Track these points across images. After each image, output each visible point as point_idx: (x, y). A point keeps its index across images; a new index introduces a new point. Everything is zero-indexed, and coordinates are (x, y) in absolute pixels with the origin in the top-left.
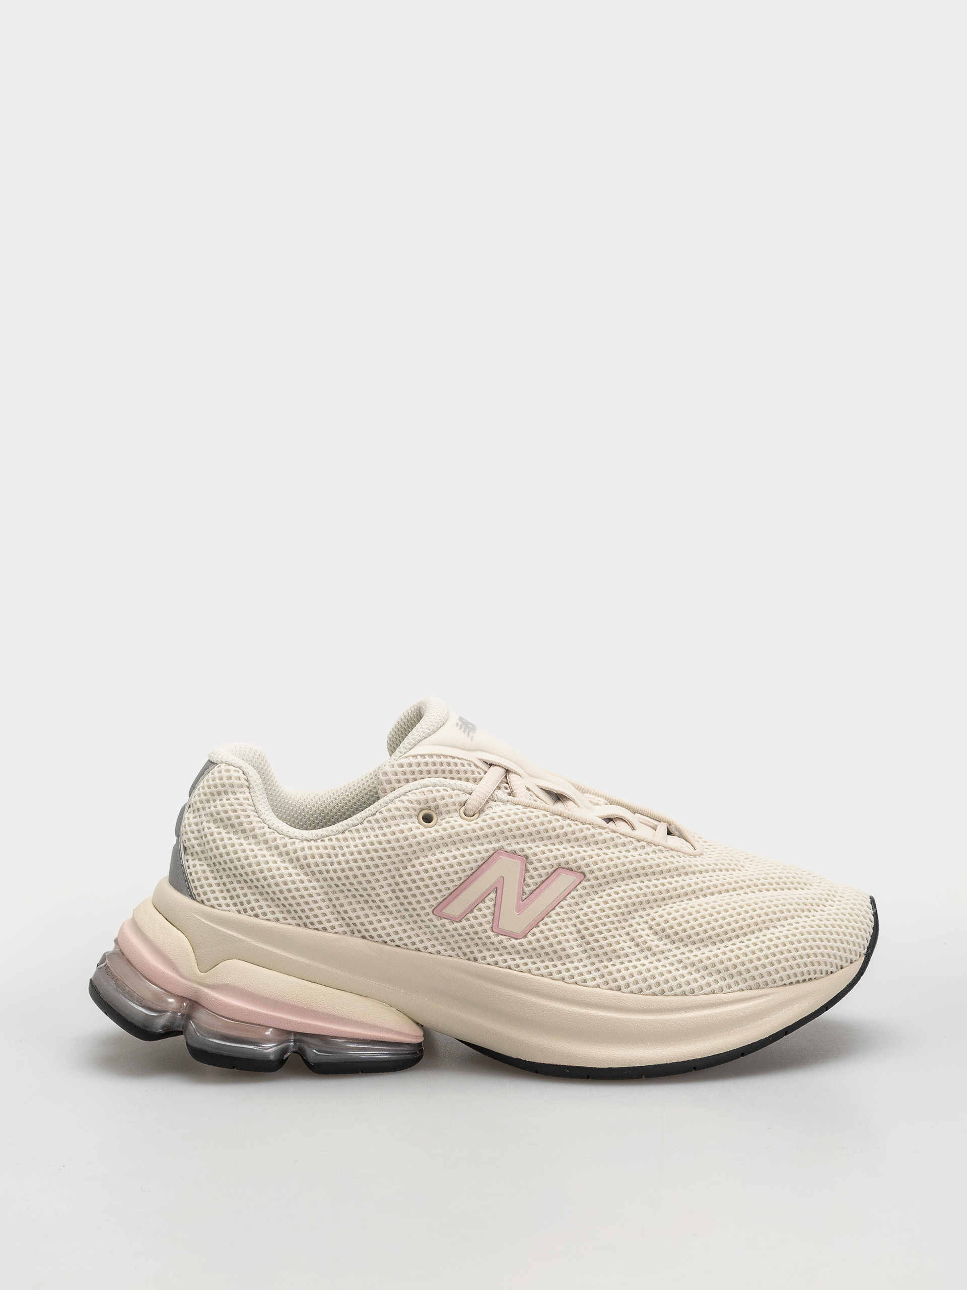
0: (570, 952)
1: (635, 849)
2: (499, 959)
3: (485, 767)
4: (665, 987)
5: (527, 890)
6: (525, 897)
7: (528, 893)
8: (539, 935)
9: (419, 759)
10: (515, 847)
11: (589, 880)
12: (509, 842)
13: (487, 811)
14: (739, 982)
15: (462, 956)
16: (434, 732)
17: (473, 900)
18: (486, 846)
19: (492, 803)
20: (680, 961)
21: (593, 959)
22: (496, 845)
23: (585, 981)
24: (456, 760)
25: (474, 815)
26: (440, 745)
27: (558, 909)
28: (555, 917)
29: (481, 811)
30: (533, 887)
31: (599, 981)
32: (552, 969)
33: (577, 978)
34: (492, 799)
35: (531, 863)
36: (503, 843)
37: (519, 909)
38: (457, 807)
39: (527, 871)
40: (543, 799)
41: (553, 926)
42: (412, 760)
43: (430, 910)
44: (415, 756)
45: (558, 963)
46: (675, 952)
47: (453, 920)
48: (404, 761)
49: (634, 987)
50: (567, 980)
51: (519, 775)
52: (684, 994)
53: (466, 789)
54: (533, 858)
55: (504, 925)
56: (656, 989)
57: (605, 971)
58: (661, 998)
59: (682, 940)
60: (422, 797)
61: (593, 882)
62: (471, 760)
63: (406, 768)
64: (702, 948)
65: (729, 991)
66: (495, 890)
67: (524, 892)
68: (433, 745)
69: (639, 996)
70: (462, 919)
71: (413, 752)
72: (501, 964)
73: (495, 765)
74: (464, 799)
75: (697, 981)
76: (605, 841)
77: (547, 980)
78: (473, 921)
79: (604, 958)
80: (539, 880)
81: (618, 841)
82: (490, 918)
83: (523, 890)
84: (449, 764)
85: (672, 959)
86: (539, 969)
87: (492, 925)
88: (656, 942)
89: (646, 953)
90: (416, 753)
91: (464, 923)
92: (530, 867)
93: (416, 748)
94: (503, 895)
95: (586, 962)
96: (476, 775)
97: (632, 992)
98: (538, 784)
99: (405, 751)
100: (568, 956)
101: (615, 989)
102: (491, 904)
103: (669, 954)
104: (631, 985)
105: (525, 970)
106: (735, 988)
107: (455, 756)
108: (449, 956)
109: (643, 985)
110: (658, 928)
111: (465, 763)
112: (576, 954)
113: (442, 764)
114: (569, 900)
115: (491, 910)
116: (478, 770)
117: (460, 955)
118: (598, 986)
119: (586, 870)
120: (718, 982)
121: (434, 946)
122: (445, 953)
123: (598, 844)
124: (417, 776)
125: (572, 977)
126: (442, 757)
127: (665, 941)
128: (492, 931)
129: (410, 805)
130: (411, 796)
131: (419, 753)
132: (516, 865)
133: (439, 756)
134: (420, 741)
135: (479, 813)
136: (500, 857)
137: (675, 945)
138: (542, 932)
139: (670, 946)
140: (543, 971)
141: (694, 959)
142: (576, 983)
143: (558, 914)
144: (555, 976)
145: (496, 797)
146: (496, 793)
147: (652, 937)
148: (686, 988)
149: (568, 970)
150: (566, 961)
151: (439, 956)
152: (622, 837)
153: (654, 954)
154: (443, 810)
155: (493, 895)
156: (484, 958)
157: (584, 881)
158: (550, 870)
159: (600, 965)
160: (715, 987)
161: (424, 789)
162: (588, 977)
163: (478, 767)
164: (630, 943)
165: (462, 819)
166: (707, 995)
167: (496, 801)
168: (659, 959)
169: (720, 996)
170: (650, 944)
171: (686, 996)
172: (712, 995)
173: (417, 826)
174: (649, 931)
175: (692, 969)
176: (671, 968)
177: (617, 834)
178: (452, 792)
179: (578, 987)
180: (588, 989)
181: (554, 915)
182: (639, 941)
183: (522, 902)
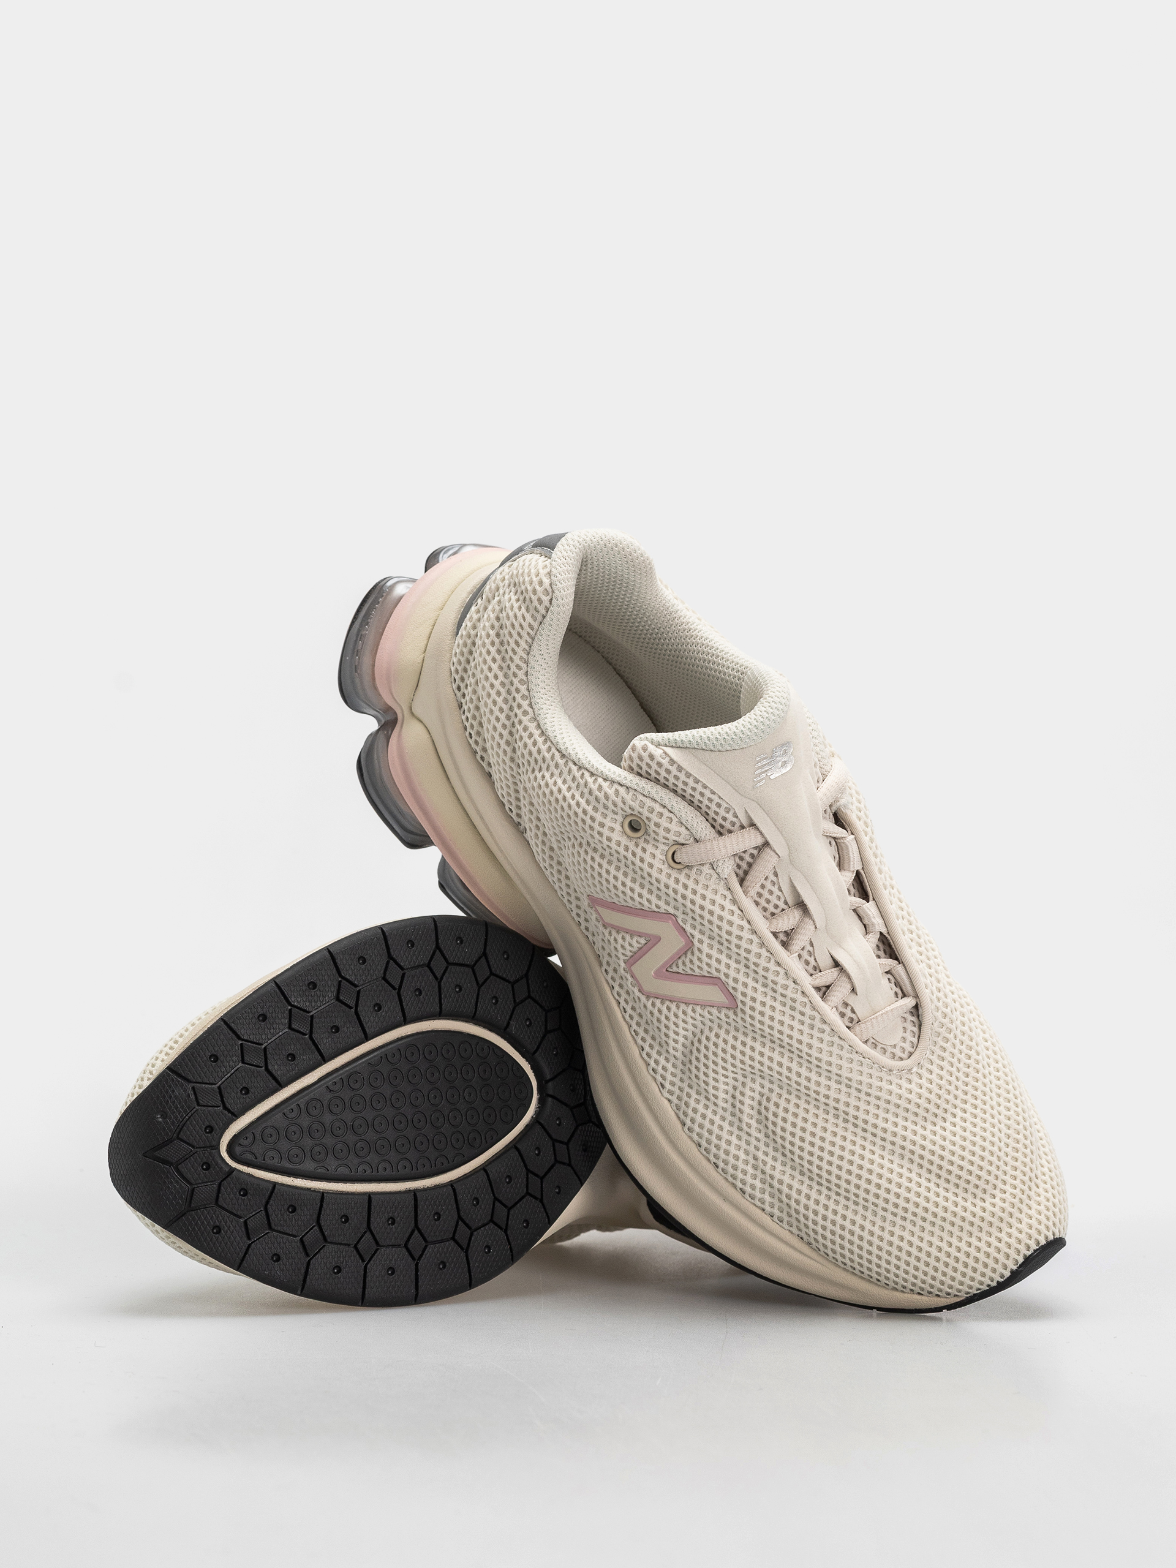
0: (672, 1051)
1: (812, 1027)
2: (616, 987)
3: (745, 822)
4: (721, 1164)
5: (674, 966)
6: (669, 970)
10: (688, 928)
11: (736, 1016)
12: (685, 919)
13: (693, 874)
17: (623, 926)
18: (661, 903)
19: (707, 869)
20: (756, 1158)
21: (685, 1078)
22: (671, 910)
23: (663, 1086)
25: (679, 864)
27: (689, 1008)
28: (680, 1012)
29: (690, 867)
30: (680, 971)
31: (674, 1099)
32: (646, 1046)
33: (658, 1078)
34: (713, 864)
35: (692, 953)
36: (679, 914)
37: (659, 974)
38: (671, 844)
39: (685, 954)
41: (672, 1016)
42: (666, 762)
43: (585, 894)
45: (656, 1048)
46: (761, 1146)
47: (600, 920)
49: (695, 1137)
50: (650, 1069)
51: (777, 855)
52: (734, 1186)
53: (695, 834)
54: (696, 950)
55: (635, 970)
56: (712, 1159)
57: (685, 1096)
58: (711, 1168)
60: (636, 805)
61: (739, 1019)
62: (734, 805)
63: (654, 765)
64: (787, 1167)
65: (778, 1222)
66: (649, 939)
69: (694, 1148)
73: (758, 829)
74: (683, 842)
75: (754, 1189)
76: (785, 996)
77: (636, 1050)
78: (612, 940)
79: (695, 1087)
80: (689, 972)
81: (799, 1007)
82: (628, 953)
83: (672, 964)
85: (751, 1149)
86: (637, 1033)
87: (628, 960)
88: (753, 1122)
89: (736, 1121)
91: (606, 932)
92: (689, 953)
94: (651, 950)
95: (678, 1073)
96: (726, 827)
97: (691, 1138)
98: (791, 877)
100: (668, 1052)
101: (681, 1120)
102: (636, 945)
103: (753, 1142)
104: (694, 1132)
106: (785, 1226)
107: (717, 792)
109: (704, 1143)
110: (765, 1111)
111: (723, 805)
112: (675, 1058)
114: (705, 1012)
115: (635, 949)
116: (735, 821)
118: (670, 1102)
119: (739, 1005)
120: (773, 1207)
124: (661, 779)
125: (656, 1072)
126: (700, 784)
127: (761, 1127)
128: (624, 964)
129: (620, 804)
130: (630, 797)
132: (680, 943)
135: (687, 867)
136: (668, 922)
137: (766, 1141)
139: (761, 1136)
141: (769, 1169)
142: (655, 1079)
143: (685, 1012)
144: (644, 1054)
147: (754, 1113)
149: (657, 1062)
150: (663, 1053)
152: (808, 1005)
153: (741, 1129)
154: (652, 833)
157: (732, 1011)
159: (686, 1089)
160: (768, 1208)
161: (648, 802)
162: (668, 1086)
163: (737, 817)
164: (728, 1097)
165: (664, 858)
166: (754, 1207)
167: (714, 869)
168: (739, 1138)
169: (766, 1220)
170: (746, 1119)
171: (735, 1190)
172: (759, 1212)
173: (618, 827)
174: (755, 1104)
175: (760, 1175)
176: (742, 1156)
177: (805, 1000)
178: (674, 827)
179: (654, 1084)
180: (660, 1094)
181: (681, 1010)
182: (738, 1105)
183: (664, 970)
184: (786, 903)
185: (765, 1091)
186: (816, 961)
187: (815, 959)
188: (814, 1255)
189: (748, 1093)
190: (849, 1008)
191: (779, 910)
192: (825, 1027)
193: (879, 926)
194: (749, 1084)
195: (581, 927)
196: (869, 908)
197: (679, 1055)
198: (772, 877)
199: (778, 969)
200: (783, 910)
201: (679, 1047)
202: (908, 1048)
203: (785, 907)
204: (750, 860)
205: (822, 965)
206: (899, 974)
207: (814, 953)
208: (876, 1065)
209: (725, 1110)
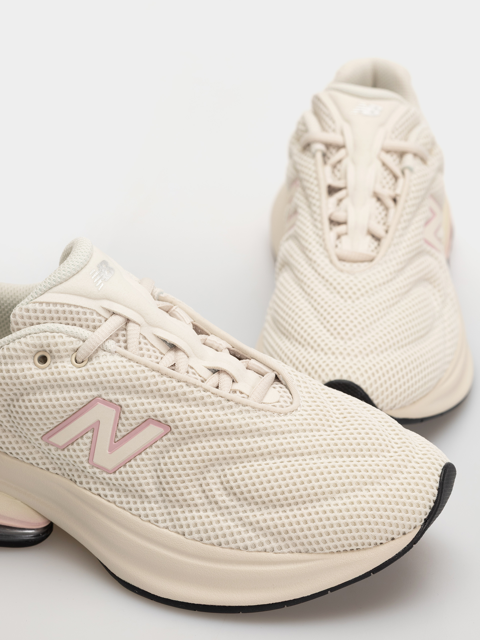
0: (149, 494)
1: (223, 408)
2: (93, 486)
3: (106, 315)
4: (222, 540)
5: (118, 434)
6: (117, 440)
7: (119, 437)
8: (124, 475)
9: (44, 307)
10: (112, 397)
11: (174, 434)
12: (107, 392)
13: (94, 361)
14: (290, 545)
15: (66, 475)
16: (66, 280)
17: (74, 436)
18: (87, 393)
19: (101, 353)
20: (240, 519)
21: (167, 504)
22: (95, 393)
23: (157, 521)
24: (79, 309)
25: (83, 362)
26: (67, 294)
27: (143, 455)
28: (139, 462)
29: (90, 359)
30: (124, 433)
31: (169, 524)
32: (132, 506)
33: (151, 518)
34: (102, 348)
35: (124, 413)
36: (102, 392)
37: (112, 449)
38: (70, 353)
39: (120, 418)
40: (157, 347)
41: (136, 469)
42: (37, 306)
43: (39, 437)
44: (41, 303)
45: (139, 501)
46: (239, 509)
47: (58, 448)
48: (31, 306)
49: (196, 536)
50: (142, 517)
51: (137, 324)
52: (239, 548)
53: (81, 337)
54: (125, 409)
55: (96, 460)
56: (215, 541)
57: (174, 516)
58: (218, 548)
59: (246, 499)
60: (37, 342)
61: (177, 436)
62: (94, 309)
63: (32, 314)
64: (263, 509)
65: (279, 551)
66: (93, 429)
67: (116, 436)
68: (61, 293)
69: (199, 544)
70: (65, 448)
71: (40, 299)
72: (93, 491)
73: (117, 314)
74: (77, 346)
75: (252, 540)
76: (195, 399)
77: (128, 514)
78: (72, 452)
79: (176, 504)
80: (130, 428)
81: (208, 400)
82: (87, 452)
83: (116, 434)
84: (71, 312)
85: (234, 515)
86: (122, 503)
87: (89, 458)
88: (224, 498)
89: (214, 505)
90: (42, 301)
91: (66, 452)
92: (122, 415)
93: (46, 294)
94: (98, 436)
95: (161, 504)
96: (97, 323)
97: (194, 539)
98: (155, 333)
99: (36, 296)
100: (147, 497)
101: (181, 533)
102: (88, 441)
103: (233, 510)
104: (194, 533)
105: (111, 501)
106: (285, 550)
107: (79, 305)
108: (56, 474)
109: (204, 535)
110: (227, 485)
111: (88, 311)
112: (154, 496)
113: (64, 312)
114: (154, 449)
115: (88, 446)
116: (100, 318)
117: (65, 475)
118: (167, 528)
119: (172, 425)
120: (270, 543)
121: (44, 464)
122: (53, 471)
123: (188, 401)
124: (41, 321)
125: (147, 516)
126: (66, 306)
127: (232, 497)
128: (89, 463)
129: (26, 348)
130: (29, 340)
131: (45, 301)
132: (111, 413)
133: (63, 305)
134: (50, 289)
135: (88, 360)
136: (98, 404)
137: (240, 503)
138: (127, 473)
139: (235, 503)
140: (125, 505)
141: (253, 520)
142: (150, 521)
143: (143, 460)
144: (134, 512)
145: (105, 347)
146: (107, 343)
147: (222, 492)
148: (241, 545)
149: (145, 509)
150: (145, 500)
151: (47, 472)
152: (212, 396)
153: (220, 508)
154: (56, 354)
155: (90, 434)
156: (81, 483)
157: (169, 433)
158: (140, 421)
159: (172, 510)
160: (267, 547)
161: (42, 335)
162: (160, 518)
163: (100, 315)
164: (201, 494)
165: (71, 365)
166: (259, 553)
167: (105, 351)
168: (223, 514)
169: (271, 555)
170: (218, 498)
171: (240, 551)
172: (264, 554)
173: (32, 366)
174: (219, 486)
175: (250, 528)
176: (232, 524)
177: (208, 393)
178: (66, 339)
179: (151, 525)
180: (158, 528)
181: (139, 460)
182: (209, 494)
183: (114, 443)
184: (161, 353)
185: (220, 473)
186: (201, 376)
187: (199, 376)
188: (314, 556)
189: (211, 481)
190: (238, 392)
191: (159, 359)
192: (231, 403)
193: (224, 345)
194: (207, 475)
195: (50, 470)
196: (211, 339)
197: (155, 492)
198: (143, 341)
199: (180, 384)
200: (162, 358)
201: (152, 487)
202: (289, 401)
203: (162, 356)
204: (124, 338)
205: (205, 377)
206: (254, 364)
207: (196, 372)
208: (275, 414)
209: (203, 504)
